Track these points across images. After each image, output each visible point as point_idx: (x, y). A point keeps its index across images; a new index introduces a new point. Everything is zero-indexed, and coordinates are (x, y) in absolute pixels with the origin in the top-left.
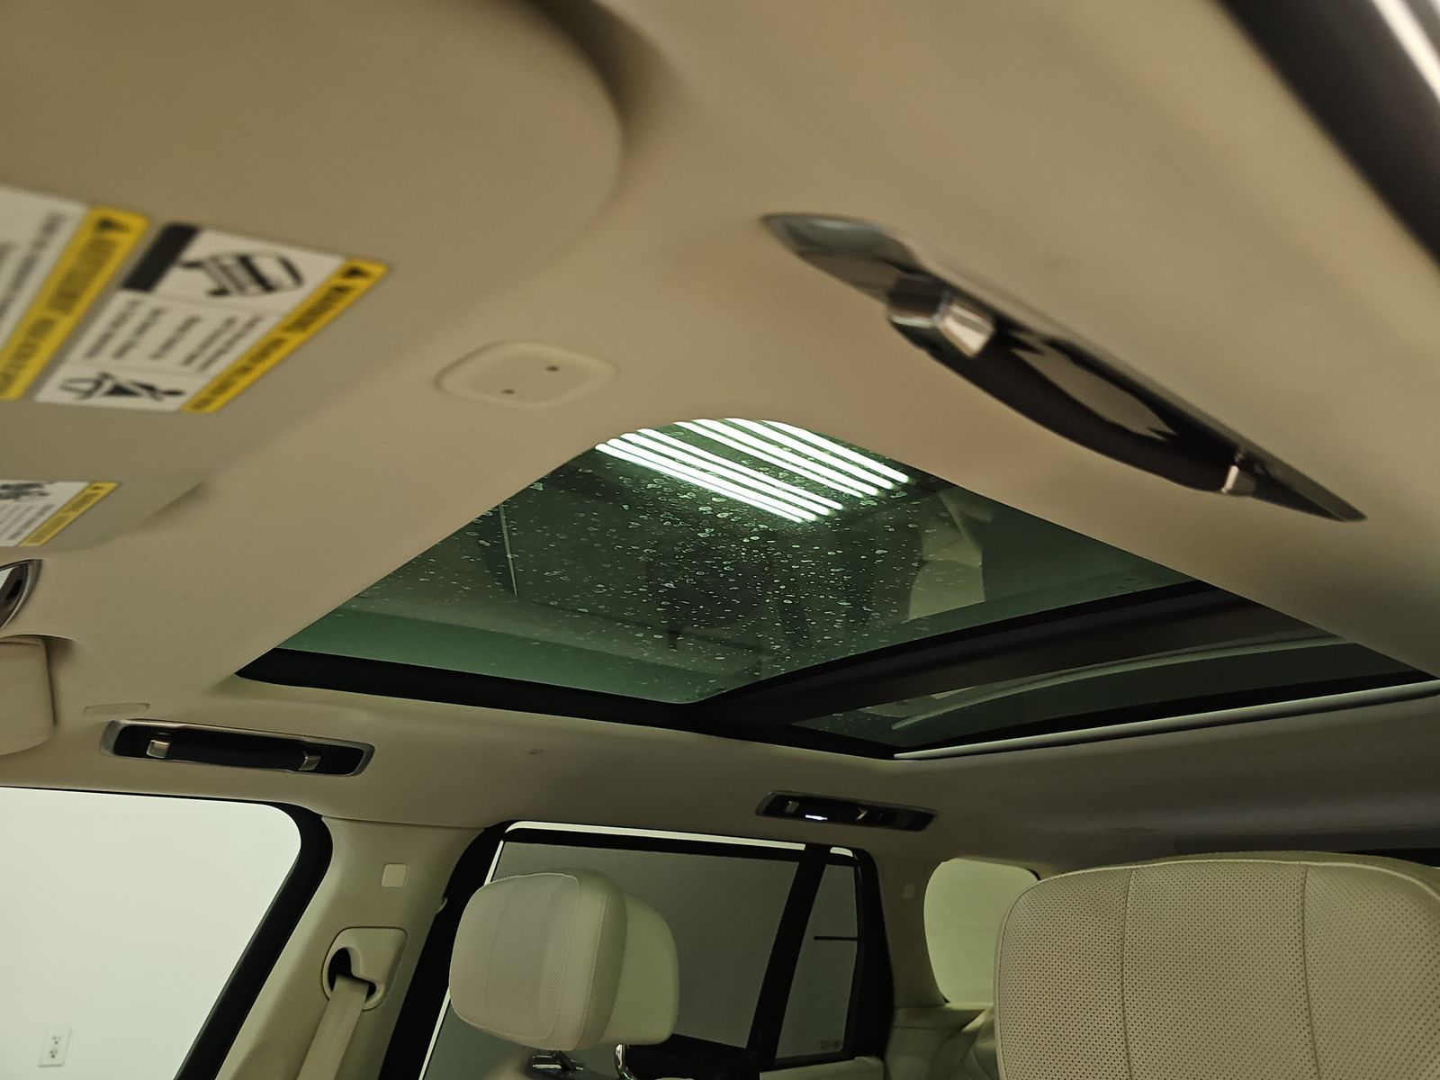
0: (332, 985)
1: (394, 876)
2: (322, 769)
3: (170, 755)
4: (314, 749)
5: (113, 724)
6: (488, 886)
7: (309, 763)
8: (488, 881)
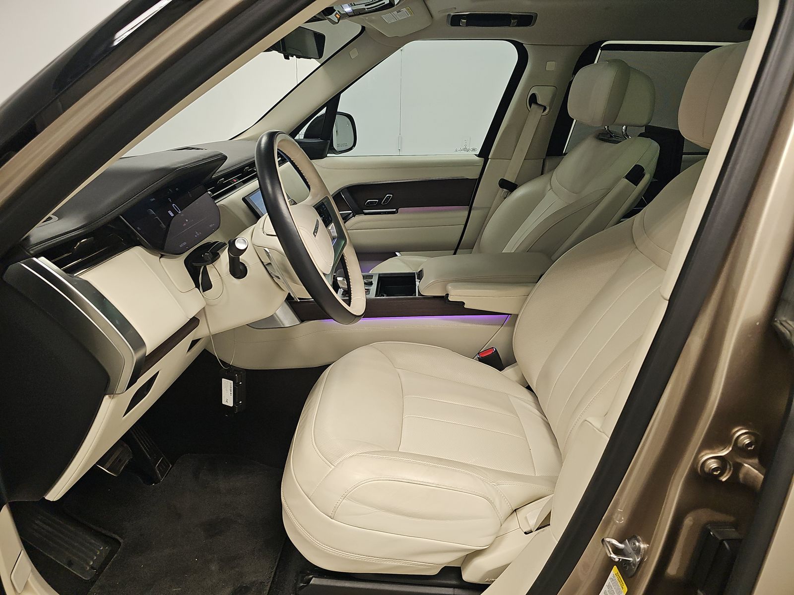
0: (530, 107)
1: (551, 66)
2: (518, 25)
3: (467, 25)
4: (514, 17)
5: (449, 15)
6: (596, 64)
7: (514, 23)
8: (596, 62)
